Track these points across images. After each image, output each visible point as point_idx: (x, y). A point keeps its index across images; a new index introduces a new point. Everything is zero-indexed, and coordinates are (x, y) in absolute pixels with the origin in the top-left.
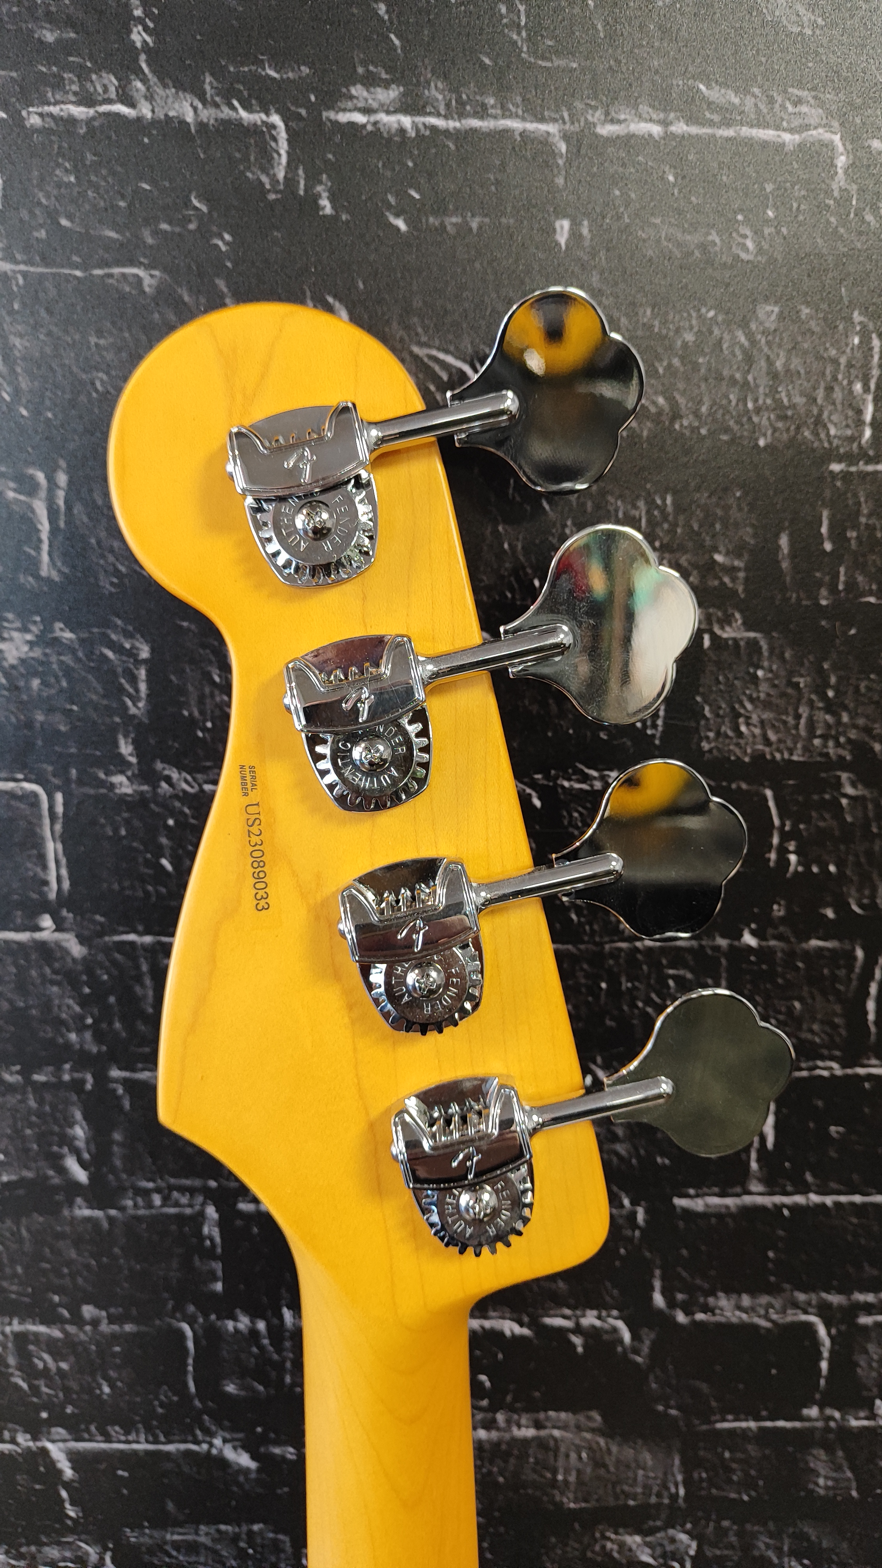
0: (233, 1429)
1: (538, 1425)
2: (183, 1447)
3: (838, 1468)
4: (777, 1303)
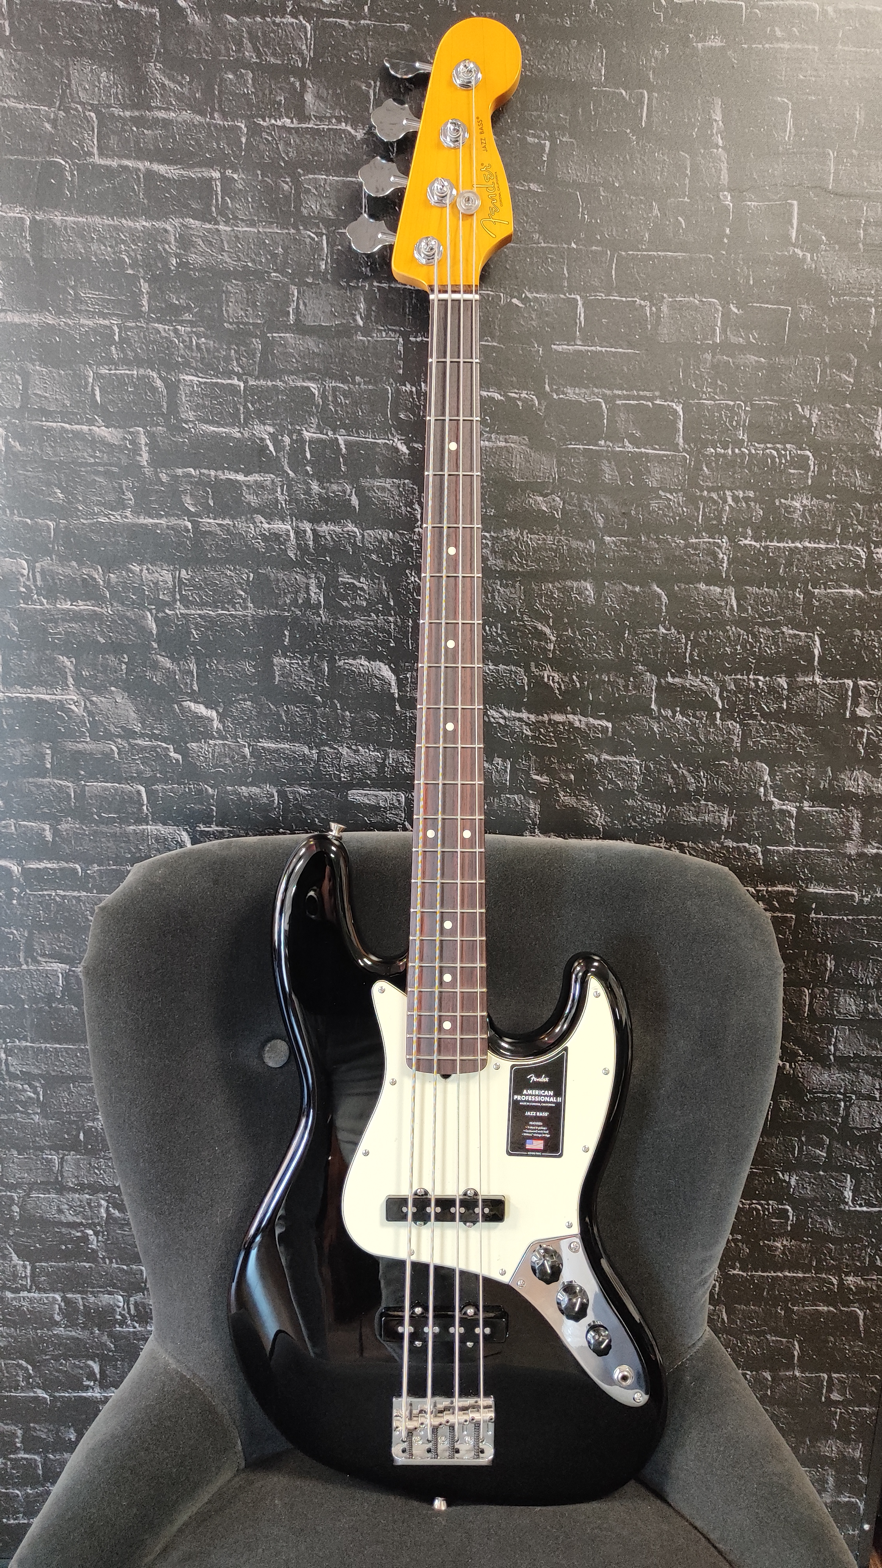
0: (401, 435)
1: (506, 441)
2: (384, 441)
3: (613, 470)
4: (588, 392)
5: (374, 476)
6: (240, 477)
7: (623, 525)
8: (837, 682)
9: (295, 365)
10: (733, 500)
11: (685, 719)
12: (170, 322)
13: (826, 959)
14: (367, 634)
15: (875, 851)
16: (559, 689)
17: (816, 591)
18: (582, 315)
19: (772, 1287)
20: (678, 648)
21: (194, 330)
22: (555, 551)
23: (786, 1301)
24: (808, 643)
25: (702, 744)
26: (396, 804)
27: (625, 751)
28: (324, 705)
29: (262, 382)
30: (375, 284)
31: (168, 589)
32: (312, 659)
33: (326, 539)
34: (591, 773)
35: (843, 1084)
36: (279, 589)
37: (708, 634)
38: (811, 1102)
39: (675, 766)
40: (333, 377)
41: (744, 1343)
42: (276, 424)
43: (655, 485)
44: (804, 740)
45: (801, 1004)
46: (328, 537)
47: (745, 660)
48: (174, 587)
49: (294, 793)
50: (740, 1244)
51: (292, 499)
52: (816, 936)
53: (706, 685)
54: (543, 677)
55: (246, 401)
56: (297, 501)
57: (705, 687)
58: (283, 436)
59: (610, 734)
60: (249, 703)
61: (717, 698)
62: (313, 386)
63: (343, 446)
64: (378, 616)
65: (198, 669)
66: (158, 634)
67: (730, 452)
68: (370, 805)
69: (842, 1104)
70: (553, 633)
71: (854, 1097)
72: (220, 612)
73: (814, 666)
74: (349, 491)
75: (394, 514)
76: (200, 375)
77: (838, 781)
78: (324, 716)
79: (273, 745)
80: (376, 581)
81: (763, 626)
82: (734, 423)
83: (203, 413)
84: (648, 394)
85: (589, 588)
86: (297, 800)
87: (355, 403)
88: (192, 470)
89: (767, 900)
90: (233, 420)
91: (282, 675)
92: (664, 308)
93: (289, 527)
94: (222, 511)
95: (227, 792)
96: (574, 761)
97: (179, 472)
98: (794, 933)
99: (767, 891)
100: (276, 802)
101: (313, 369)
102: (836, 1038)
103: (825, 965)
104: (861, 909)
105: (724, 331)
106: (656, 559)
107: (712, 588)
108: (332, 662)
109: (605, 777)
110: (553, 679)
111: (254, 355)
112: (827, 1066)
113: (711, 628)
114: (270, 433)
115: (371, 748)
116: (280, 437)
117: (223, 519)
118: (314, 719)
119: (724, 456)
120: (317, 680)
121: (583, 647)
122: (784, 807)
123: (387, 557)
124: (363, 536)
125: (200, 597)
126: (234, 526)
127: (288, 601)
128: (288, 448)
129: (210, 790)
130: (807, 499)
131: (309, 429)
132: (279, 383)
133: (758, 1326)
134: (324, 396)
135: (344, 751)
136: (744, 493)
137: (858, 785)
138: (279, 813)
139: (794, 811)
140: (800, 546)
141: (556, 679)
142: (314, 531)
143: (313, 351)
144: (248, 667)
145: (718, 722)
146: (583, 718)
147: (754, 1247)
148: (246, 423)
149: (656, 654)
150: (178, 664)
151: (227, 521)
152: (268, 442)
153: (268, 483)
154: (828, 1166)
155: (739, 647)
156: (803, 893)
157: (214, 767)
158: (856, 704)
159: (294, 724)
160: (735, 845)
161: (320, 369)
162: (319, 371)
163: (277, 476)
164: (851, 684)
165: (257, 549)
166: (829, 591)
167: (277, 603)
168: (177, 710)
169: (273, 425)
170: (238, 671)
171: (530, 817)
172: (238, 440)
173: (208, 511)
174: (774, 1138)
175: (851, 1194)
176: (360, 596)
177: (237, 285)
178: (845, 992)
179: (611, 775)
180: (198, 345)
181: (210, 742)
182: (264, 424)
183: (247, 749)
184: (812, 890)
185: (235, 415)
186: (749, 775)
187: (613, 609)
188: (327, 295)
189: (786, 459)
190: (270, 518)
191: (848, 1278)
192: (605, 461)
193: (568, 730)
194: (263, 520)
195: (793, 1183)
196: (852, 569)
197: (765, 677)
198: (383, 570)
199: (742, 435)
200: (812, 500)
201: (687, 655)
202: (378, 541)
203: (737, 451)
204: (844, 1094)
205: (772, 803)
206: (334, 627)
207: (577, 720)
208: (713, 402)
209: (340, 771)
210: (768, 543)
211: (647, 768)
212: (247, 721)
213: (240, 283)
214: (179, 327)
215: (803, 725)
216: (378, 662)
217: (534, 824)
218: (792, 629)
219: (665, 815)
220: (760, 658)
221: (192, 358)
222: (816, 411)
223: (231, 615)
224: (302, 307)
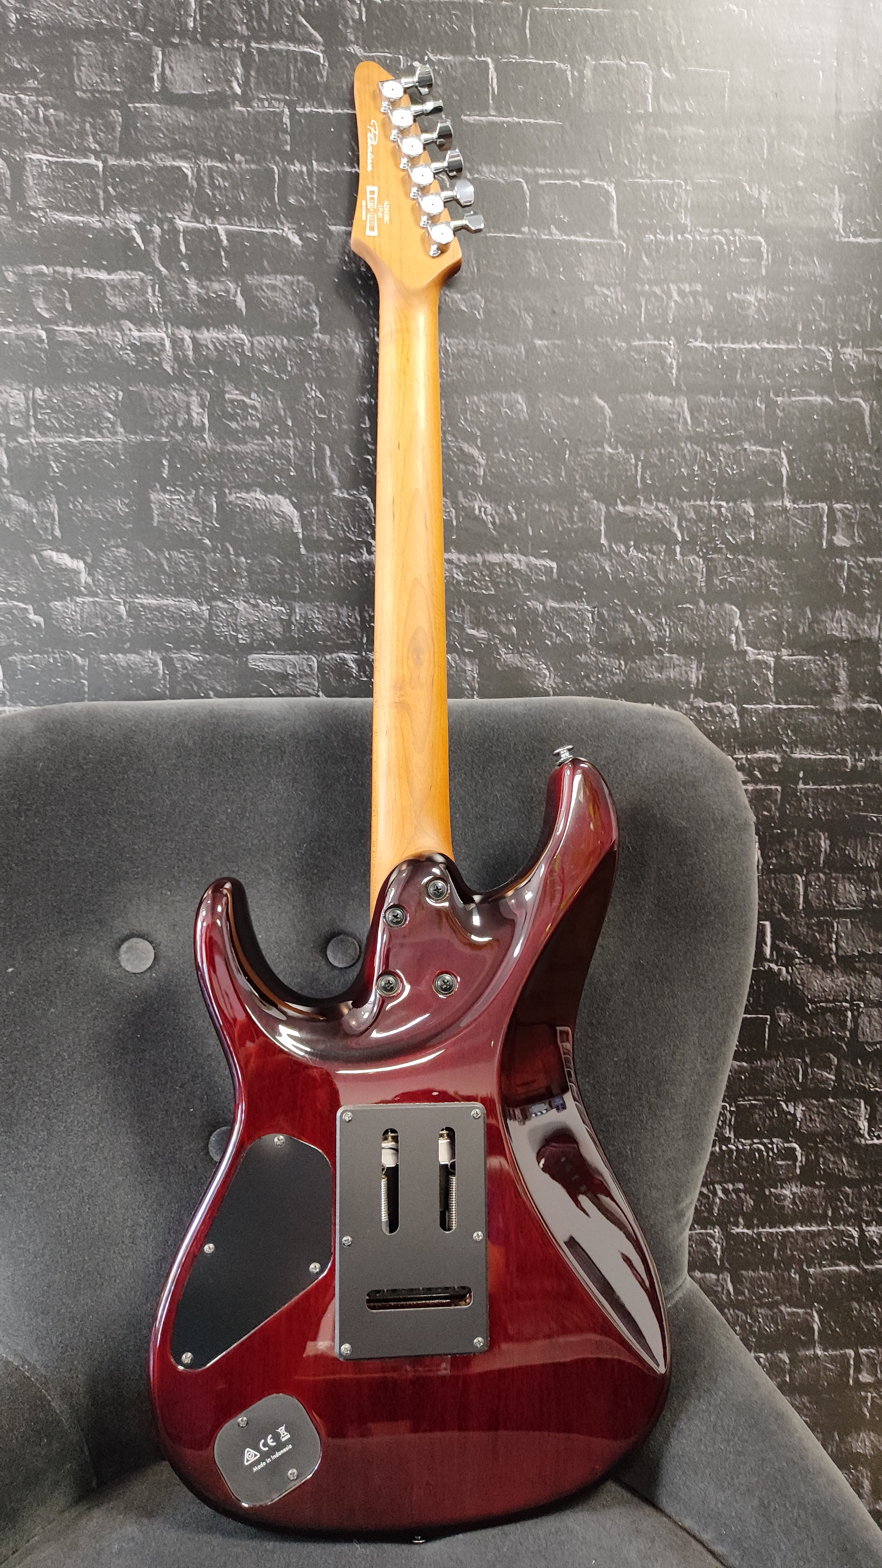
5: (262, 272)
6: (103, 276)
7: (555, 325)
8: (809, 506)
9: (163, 141)
10: (679, 295)
11: (640, 555)
12: (11, 91)
13: (820, 838)
14: (261, 461)
15: (866, 705)
16: (493, 523)
17: (779, 399)
18: (495, 81)
19: (782, 1247)
20: (627, 471)
21: (41, 99)
22: (479, 358)
23: (800, 1262)
24: (774, 461)
25: (661, 583)
26: (308, 671)
27: (574, 595)
28: (214, 549)
29: (124, 162)
30: (253, 45)
31: (20, 412)
32: (197, 494)
33: (208, 348)
34: (535, 623)
35: (848, 989)
36: (153, 410)
37: (661, 454)
38: (814, 1013)
39: (632, 612)
40: (208, 154)
41: (755, 1318)
42: (145, 212)
43: (589, 278)
44: (777, 577)
45: (794, 894)
46: (211, 346)
47: (704, 483)
48: (28, 411)
49: (182, 660)
50: (742, 1195)
51: (167, 301)
52: (806, 812)
53: (662, 513)
54: (474, 509)
55: (106, 185)
56: (172, 303)
57: (661, 516)
58: (151, 226)
59: (555, 576)
60: (122, 550)
61: (675, 529)
62: (185, 165)
63: (224, 238)
64: (273, 439)
65: (60, 509)
66: (10, 469)
67: (672, 239)
68: (276, 673)
69: (849, 1014)
70: (482, 455)
71: (862, 1005)
72: (85, 439)
73: (782, 488)
74: (233, 291)
75: (288, 318)
76: (50, 153)
77: (818, 623)
78: (214, 563)
79: (154, 602)
80: (270, 397)
81: (723, 443)
82: (675, 205)
83: (55, 198)
84: (576, 172)
85: (520, 400)
86: (186, 668)
87: (235, 186)
88: (44, 267)
89: (746, 769)
90: (91, 206)
91: (161, 515)
92: (588, 73)
93: (164, 335)
94: (81, 316)
95: (100, 662)
96: (514, 611)
97: (29, 269)
98: (781, 808)
99: (747, 759)
100: (161, 672)
101: (185, 146)
102: (837, 934)
103: (819, 846)
104: (855, 775)
105: (656, 97)
106: (595, 365)
107: (661, 398)
108: (221, 497)
109: (551, 628)
110: (485, 511)
111: (114, 129)
112: (828, 968)
113: (663, 445)
114: (136, 222)
115: (273, 601)
116: (148, 227)
117: (84, 326)
118: (204, 569)
119: (666, 244)
120: (204, 519)
121: (518, 472)
122: (760, 657)
123: (282, 368)
124: (252, 344)
125: (60, 423)
126: (98, 333)
127: (165, 424)
128: (158, 240)
129: (79, 660)
130: (762, 292)
131: (183, 217)
132: (145, 163)
133: (769, 1295)
134: (198, 178)
135: (241, 606)
136: (690, 285)
137: (842, 627)
138: (165, 686)
139: (771, 661)
140: (757, 347)
141: (489, 511)
142: (194, 339)
143: (184, 125)
144: (121, 506)
145: (678, 557)
146: (522, 558)
147: (760, 1198)
148: (107, 211)
149: (602, 477)
150: (36, 506)
151: (89, 329)
152: (135, 233)
153: (137, 282)
154: (840, 1091)
155: (696, 468)
156: (787, 760)
157: (84, 630)
158: (832, 531)
159: (178, 575)
160: (706, 704)
161: (192, 146)
162: (191, 148)
163: (146, 274)
164: (826, 508)
165: (127, 362)
166: (794, 399)
167: (152, 427)
168: (37, 562)
169: (139, 213)
170: (109, 512)
171: (467, 682)
172: (99, 231)
173: (64, 316)
174: (773, 1061)
175: (866, 1124)
176: (251, 415)
177: (90, 46)
178: (843, 878)
179: (559, 625)
180: (46, 118)
181: (78, 600)
182: (129, 211)
183: (122, 607)
184: (797, 756)
185: (94, 202)
186: (719, 622)
187: (551, 425)
188: (198, 57)
189: (736, 247)
190: (140, 323)
191: (869, 1228)
192: (530, 252)
193: (507, 574)
194: (132, 326)
195: (799, 1115)
196: (817, 373)
197: (727, 503)
198: (276, 383)
199: (685, 219)
200: (767, 293)
201: (638, 478)
202: (270, 349)
203: (679, 237)
204: (851, 1002)
205: (745, 652)
206: (221, 454)
207: (518, 561)
208: (649, 181)
209: (237, 631)
210: (722, 345)
211: (600, 615)
212: (121, 573)
213: (93, 44)
214: (22, 96)
215: (773, 558)
216: (276, 495)
217: (473, 689)
218: (754, 445)
219: (623, 672)
220: (721, 479)
221: (40, 132)
222: (766, 189)
223: (98, 443)
224: (168, 71)
